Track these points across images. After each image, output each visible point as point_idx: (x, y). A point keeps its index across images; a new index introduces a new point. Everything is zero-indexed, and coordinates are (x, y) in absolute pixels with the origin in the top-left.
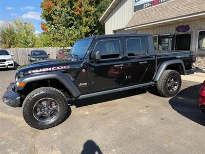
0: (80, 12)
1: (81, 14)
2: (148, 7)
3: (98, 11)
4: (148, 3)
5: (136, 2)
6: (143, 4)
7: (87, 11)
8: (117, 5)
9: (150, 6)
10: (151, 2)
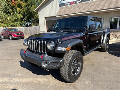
0: (15, 4)
1: (15, 5)
2: (68, 5)
3: (29, 5)
4: (68, 3)
5: (60, 1)
6: (65, 3)
7: (20, 4)
8: (47, 2)
9: (69, 5)
10: (70, 3)
